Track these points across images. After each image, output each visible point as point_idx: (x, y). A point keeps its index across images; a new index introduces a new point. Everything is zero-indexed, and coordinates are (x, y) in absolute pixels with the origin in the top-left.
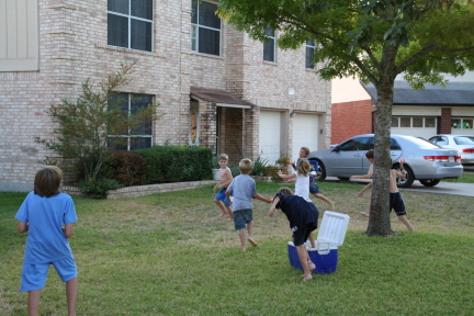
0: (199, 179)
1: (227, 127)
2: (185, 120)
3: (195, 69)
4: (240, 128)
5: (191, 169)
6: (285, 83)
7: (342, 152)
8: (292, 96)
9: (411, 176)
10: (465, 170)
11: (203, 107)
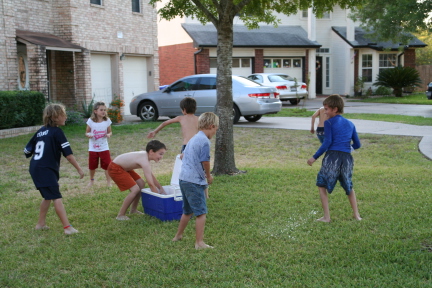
0: (33, 125)
1: (57, 71)
2: (12, 64)
3: (19, 10)
4: (71, 72)
5: (23, 114)
6: (113, 27)
7: (173, 93)
8: (121, 40)
9: (238, 112)
10: (283, 105)
11: (32, 50)
